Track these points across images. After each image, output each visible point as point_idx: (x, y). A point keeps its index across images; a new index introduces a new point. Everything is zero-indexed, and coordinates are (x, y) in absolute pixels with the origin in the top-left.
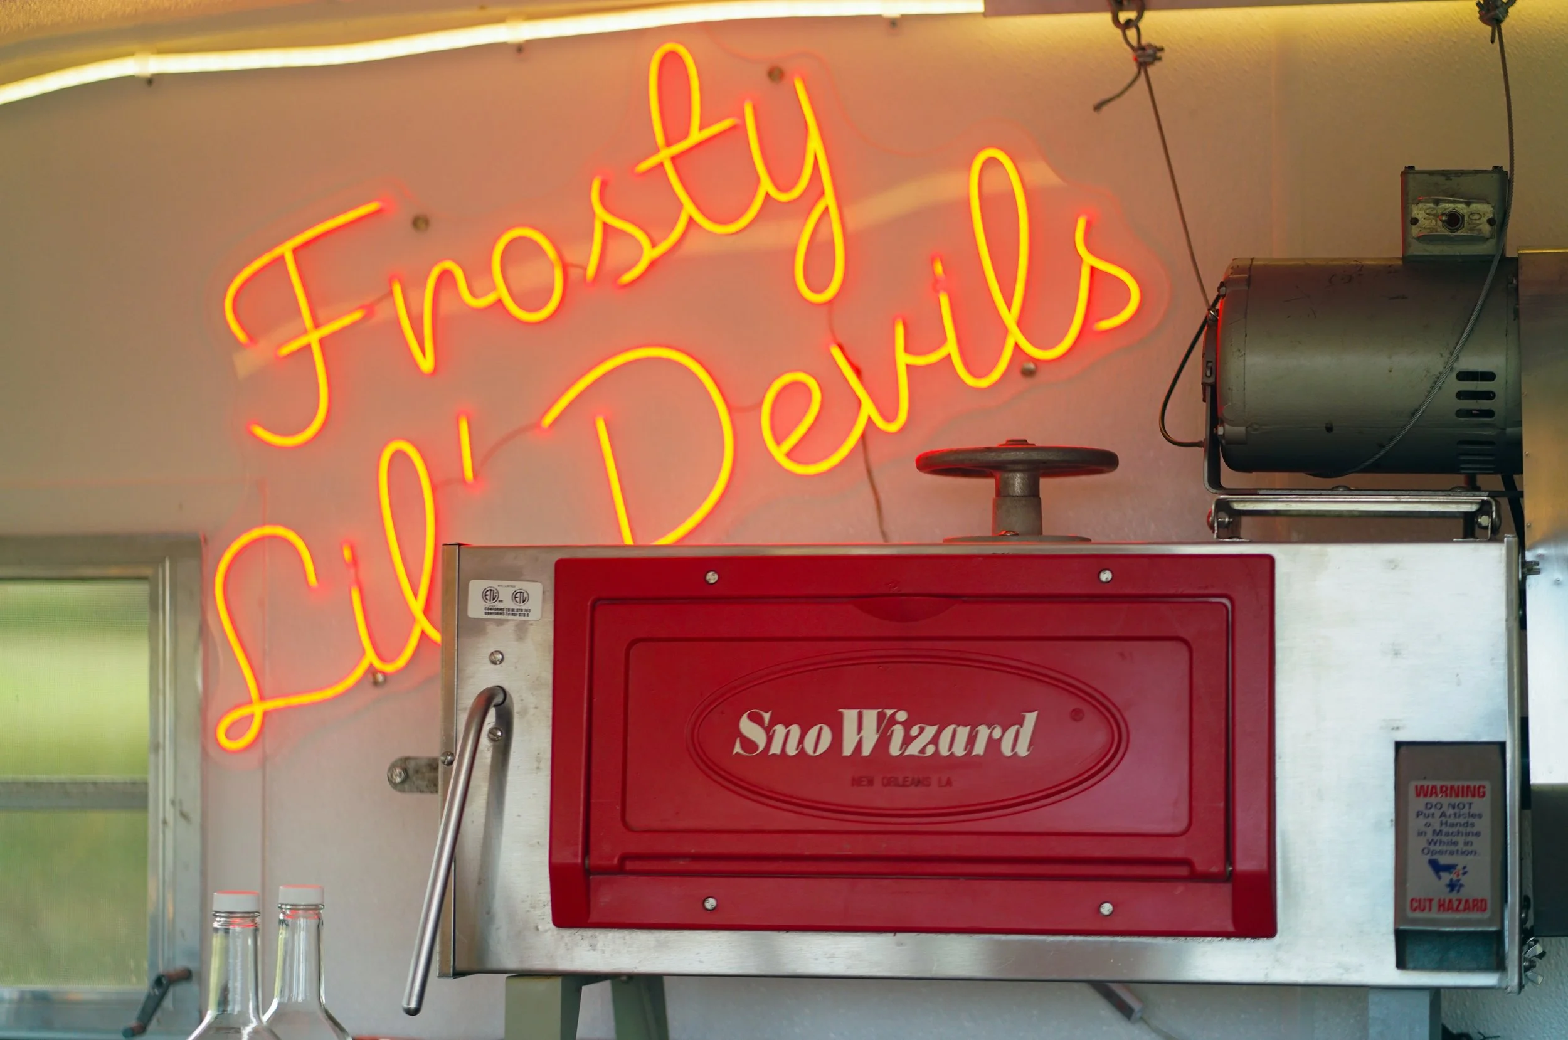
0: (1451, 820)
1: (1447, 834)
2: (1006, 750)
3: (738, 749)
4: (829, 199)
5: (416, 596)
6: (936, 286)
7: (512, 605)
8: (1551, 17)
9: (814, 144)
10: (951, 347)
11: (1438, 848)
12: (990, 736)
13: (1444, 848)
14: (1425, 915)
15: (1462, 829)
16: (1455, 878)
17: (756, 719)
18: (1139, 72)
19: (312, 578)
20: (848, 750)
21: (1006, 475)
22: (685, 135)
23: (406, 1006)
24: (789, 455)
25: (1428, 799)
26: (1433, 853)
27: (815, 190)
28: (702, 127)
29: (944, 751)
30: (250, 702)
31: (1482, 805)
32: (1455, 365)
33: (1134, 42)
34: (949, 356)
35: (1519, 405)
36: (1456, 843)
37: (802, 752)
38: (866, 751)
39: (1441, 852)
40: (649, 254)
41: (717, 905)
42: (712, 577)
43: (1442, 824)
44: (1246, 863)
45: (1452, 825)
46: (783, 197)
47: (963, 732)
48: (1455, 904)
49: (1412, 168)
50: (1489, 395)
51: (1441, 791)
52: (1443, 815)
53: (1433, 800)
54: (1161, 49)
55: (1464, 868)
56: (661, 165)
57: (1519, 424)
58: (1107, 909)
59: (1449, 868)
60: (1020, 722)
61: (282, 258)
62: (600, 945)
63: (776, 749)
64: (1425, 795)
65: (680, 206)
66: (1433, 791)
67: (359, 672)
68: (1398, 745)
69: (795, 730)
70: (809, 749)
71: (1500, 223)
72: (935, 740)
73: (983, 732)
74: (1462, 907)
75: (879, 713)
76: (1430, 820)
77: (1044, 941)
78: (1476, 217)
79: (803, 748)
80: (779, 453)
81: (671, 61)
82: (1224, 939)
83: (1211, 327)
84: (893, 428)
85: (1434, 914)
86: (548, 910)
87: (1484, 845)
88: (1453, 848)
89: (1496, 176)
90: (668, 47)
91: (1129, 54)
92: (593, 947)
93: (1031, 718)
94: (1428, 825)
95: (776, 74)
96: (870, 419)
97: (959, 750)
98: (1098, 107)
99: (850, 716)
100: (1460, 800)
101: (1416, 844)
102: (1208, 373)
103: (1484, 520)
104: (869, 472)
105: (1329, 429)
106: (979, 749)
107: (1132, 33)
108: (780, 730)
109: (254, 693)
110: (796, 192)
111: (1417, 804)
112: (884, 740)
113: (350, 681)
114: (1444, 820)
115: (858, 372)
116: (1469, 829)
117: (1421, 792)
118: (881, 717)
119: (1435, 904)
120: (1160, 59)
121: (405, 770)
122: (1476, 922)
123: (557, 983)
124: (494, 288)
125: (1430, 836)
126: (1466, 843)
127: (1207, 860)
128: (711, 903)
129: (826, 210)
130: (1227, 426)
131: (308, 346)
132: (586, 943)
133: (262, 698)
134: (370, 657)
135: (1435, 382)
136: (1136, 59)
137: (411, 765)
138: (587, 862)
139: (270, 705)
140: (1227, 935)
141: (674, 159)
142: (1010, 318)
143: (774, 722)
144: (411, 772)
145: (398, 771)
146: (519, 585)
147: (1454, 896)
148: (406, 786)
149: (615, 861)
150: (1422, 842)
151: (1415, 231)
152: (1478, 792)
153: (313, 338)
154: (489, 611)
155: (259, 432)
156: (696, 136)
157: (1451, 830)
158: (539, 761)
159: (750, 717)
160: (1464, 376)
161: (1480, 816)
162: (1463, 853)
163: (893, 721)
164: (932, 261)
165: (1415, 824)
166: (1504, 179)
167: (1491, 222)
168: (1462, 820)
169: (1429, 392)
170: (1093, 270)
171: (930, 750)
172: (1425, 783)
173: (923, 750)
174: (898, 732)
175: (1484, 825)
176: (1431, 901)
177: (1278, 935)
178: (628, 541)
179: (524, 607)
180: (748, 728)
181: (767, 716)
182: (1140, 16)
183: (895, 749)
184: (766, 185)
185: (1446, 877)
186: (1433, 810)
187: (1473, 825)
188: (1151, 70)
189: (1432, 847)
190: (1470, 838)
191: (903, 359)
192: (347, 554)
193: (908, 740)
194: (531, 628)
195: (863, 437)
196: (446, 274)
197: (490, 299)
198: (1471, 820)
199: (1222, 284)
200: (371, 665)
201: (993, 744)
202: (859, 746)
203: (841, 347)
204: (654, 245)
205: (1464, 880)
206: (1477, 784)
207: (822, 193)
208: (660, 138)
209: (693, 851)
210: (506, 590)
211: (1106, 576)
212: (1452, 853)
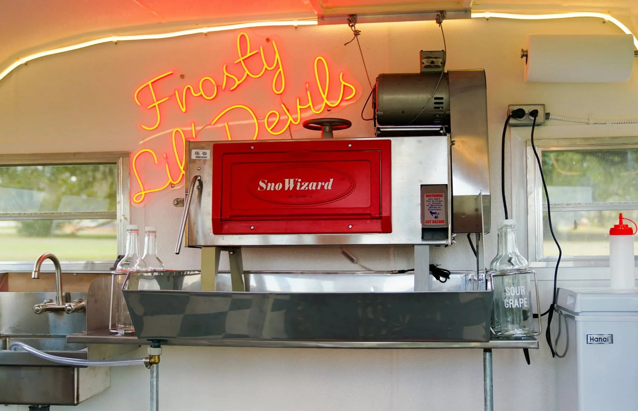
0: (435, 202)
1: (434, 205)
2: (326, 188)
3: (259, 189)
4: (281, 69)
5: (181, 165)
6: (306, 90)
7: (202, 156)
8: (452, 25)
9: (277, 56)
10: (310, 104)
11: (432, 209)
12: (322, 184)
13: (433, 209)
14: (429, 224)
15: (438, 204)
16: (436, 215)
17: (263, 182)
18: (355, 37)
19: (156, 162)
20: (286, 189)
21: (324, 127)
22: (246, 54)
23: (175, 252)
24: (271, 130)
25: (429, 198)
26: (431, 210)
27: (277, 67)
28: (250, 53)
29: (310, 189)
30: (141, 191)
31: (442, 199)
32: (434, 96)
33: (354, 30)
34: (310, 106)
35: (449, 105)
36: (436, 208)
37: (275, 189)
38: (291, 189)
39: (433, 210)
40: (238, 83)
41: (254, 228)
42: (252, 148)
43: (433, 203)
44: (384, 214)
45: (435, 203)
46: (270, 69)
47: (315, 184)
48: (437, 221)
49: (422, 50)
50: (442, 103)
51: (432, 196)
52: (433, 201)
53: (430, 198)
54: (360, 31)
55: (438, 213)
56: (240, 61)
57: (449, 110)
58: (350, 227)
59: (435, 213)
60: (329, 181)
61: (148, 85)
62: (225, 239)
63: (268, 189)
64: (428, 197)
65: (245, 71)
66: (430, 196)
67: (168, 184)
68: (422, 185)
69: (273, 184)
70: (277, 189)
71: (444, 63)
72: (308, 186)
73: (320, 184)
74: (438, 222)
75: (294, 180)
76: (430, 202)
77: (335, 235)
78: (438, 62)
79: (275, 188)
80: (269, 130)
81: (243, 37)
82: (379, 234)
83: (374, 91)
84: (297, 123)
85: (432, 224)
86: (212, 230)
87: (443, 208)
88: (436, 209)
89: (442, 52)
90: (242, 33)
91: (353, 32)
92: (223, 239)
93: (332, 180)
94: (429, 204)
95: (268, 40)
96: (291, 121)
97: (314, 188)
98: (345, 45)
99: (287, 181)
100: (437, 198)
101: (426, 208)
102: (374, 100)
103: (442, 132)
104: (291, 135)
105: (403, 112)
106: (319, 188)
107: (353, 28)
108: (269, 184)
109: (142, 189)
110: (272, 68)
111: (426, 199)
112: (295, 186)
113: (166, 186)
114: (433, 202)
115: (288, 110)
116: (439, 204)
117: (427, 196)
118: (294, 181)
119: (432, 222)
120: (360, 34)
121: (177, 201)
122: (442, 225)
123: (214, 248)
124: (200, 91)
125: (430, 206)
126: (439, 208)
127: (375, 214)
128: (252, 228)
129: (280, 72)
130: (378, 112)
131: (155, 106)
132: (221, 238)
133: (144, 190)
134: (171, 180)
135: (429, 100)
136: (354, 34)
137: (179, 200)
138: (221, 218)
139: (146, 192)
140: (380, 233)
141: (243, 60)
142: (324, 97)
143: (268, 182)
144: (179, 202)
145: (176, 201)
146: (204, 151)
147: (436, 219)
148: (178, 205)
149: (228, 217)
150: (428, 207)
151: (423, 65)
152: (441, 196)
153: (156, 104)
154: (197, 157)
155: (143, 127)
156: (249, 55)
157: (435, 204)
158: (209, 194)
159: (262, 181)
160: (436, 98)
161: (442, 201)
162: (438, 210)
163: (297, 181)
164: (306, 83)
165: (426, 203)
166: (444, 52)
167: (441, 63)
168: (438, 202)
169: (427, 102)
170: (344, 85)
171: (307, 188)
172: (428, 194)
173: (305, 188)
174: (299, 184)
175: (443, 203)
176: (430, 221)
177: (392, 232)
178: (230, 139)
179: (205, 156)
180: (261, 184)
181: (266, 181)
182: (355, 24)
183: (298, 188)
184: (266, 66)
185: (434, 215)
186: (430, 200)
187: (440, 203)
188: (358, 36)
189: (430, 209)
190: (439, 206)
191: (299, 107)
192: (165, 156)
193: (301, 186)
194: (207, 161)
195: (289, 126)
196: (189, 88)
197: (199, 94)
198: (440, 202)
199: (377, 78)
200: (171, 182)
201: (322, 187)
202: (289, 187)
203: (284, 104)
204: (239, 81)
205: (439, 216)
206: (441, 194)
207: (279, 68)
208: (240, 55)
209: (248, 214)
210: (201, 152)
211: (350, 145)
212: (435, 210)
